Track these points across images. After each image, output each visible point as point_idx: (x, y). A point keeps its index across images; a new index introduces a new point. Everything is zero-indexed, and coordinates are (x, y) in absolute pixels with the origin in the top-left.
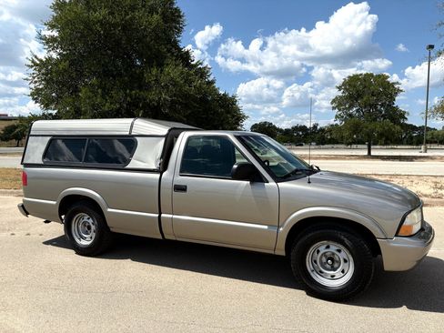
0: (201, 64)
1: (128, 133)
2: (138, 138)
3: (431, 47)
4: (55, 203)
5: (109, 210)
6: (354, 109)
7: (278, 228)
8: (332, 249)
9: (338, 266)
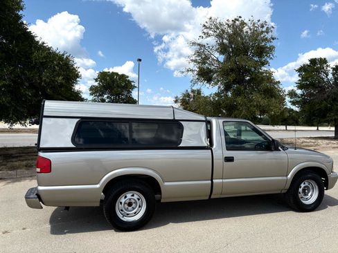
1: (172, 118)
2: (182, 122)
3: (140, 60)
4: (97, 186)
5: (166, 184)
6: (106, 96)
7: (287, 176)
8: (307, 184)
9: (310, 194)
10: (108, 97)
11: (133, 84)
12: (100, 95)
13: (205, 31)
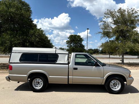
0: (41, 29)
1: (55, 53)
2: (58, 54)
3: (88, 29)
4: (26, 75)
5: (50, 76)
6: (72, 44)
7: (103, 77)
8: (115, 82)
9: (117, 86)
10: (73, 45)
11: (82, 39)
12: (70, 44)
13: (106, 16)
